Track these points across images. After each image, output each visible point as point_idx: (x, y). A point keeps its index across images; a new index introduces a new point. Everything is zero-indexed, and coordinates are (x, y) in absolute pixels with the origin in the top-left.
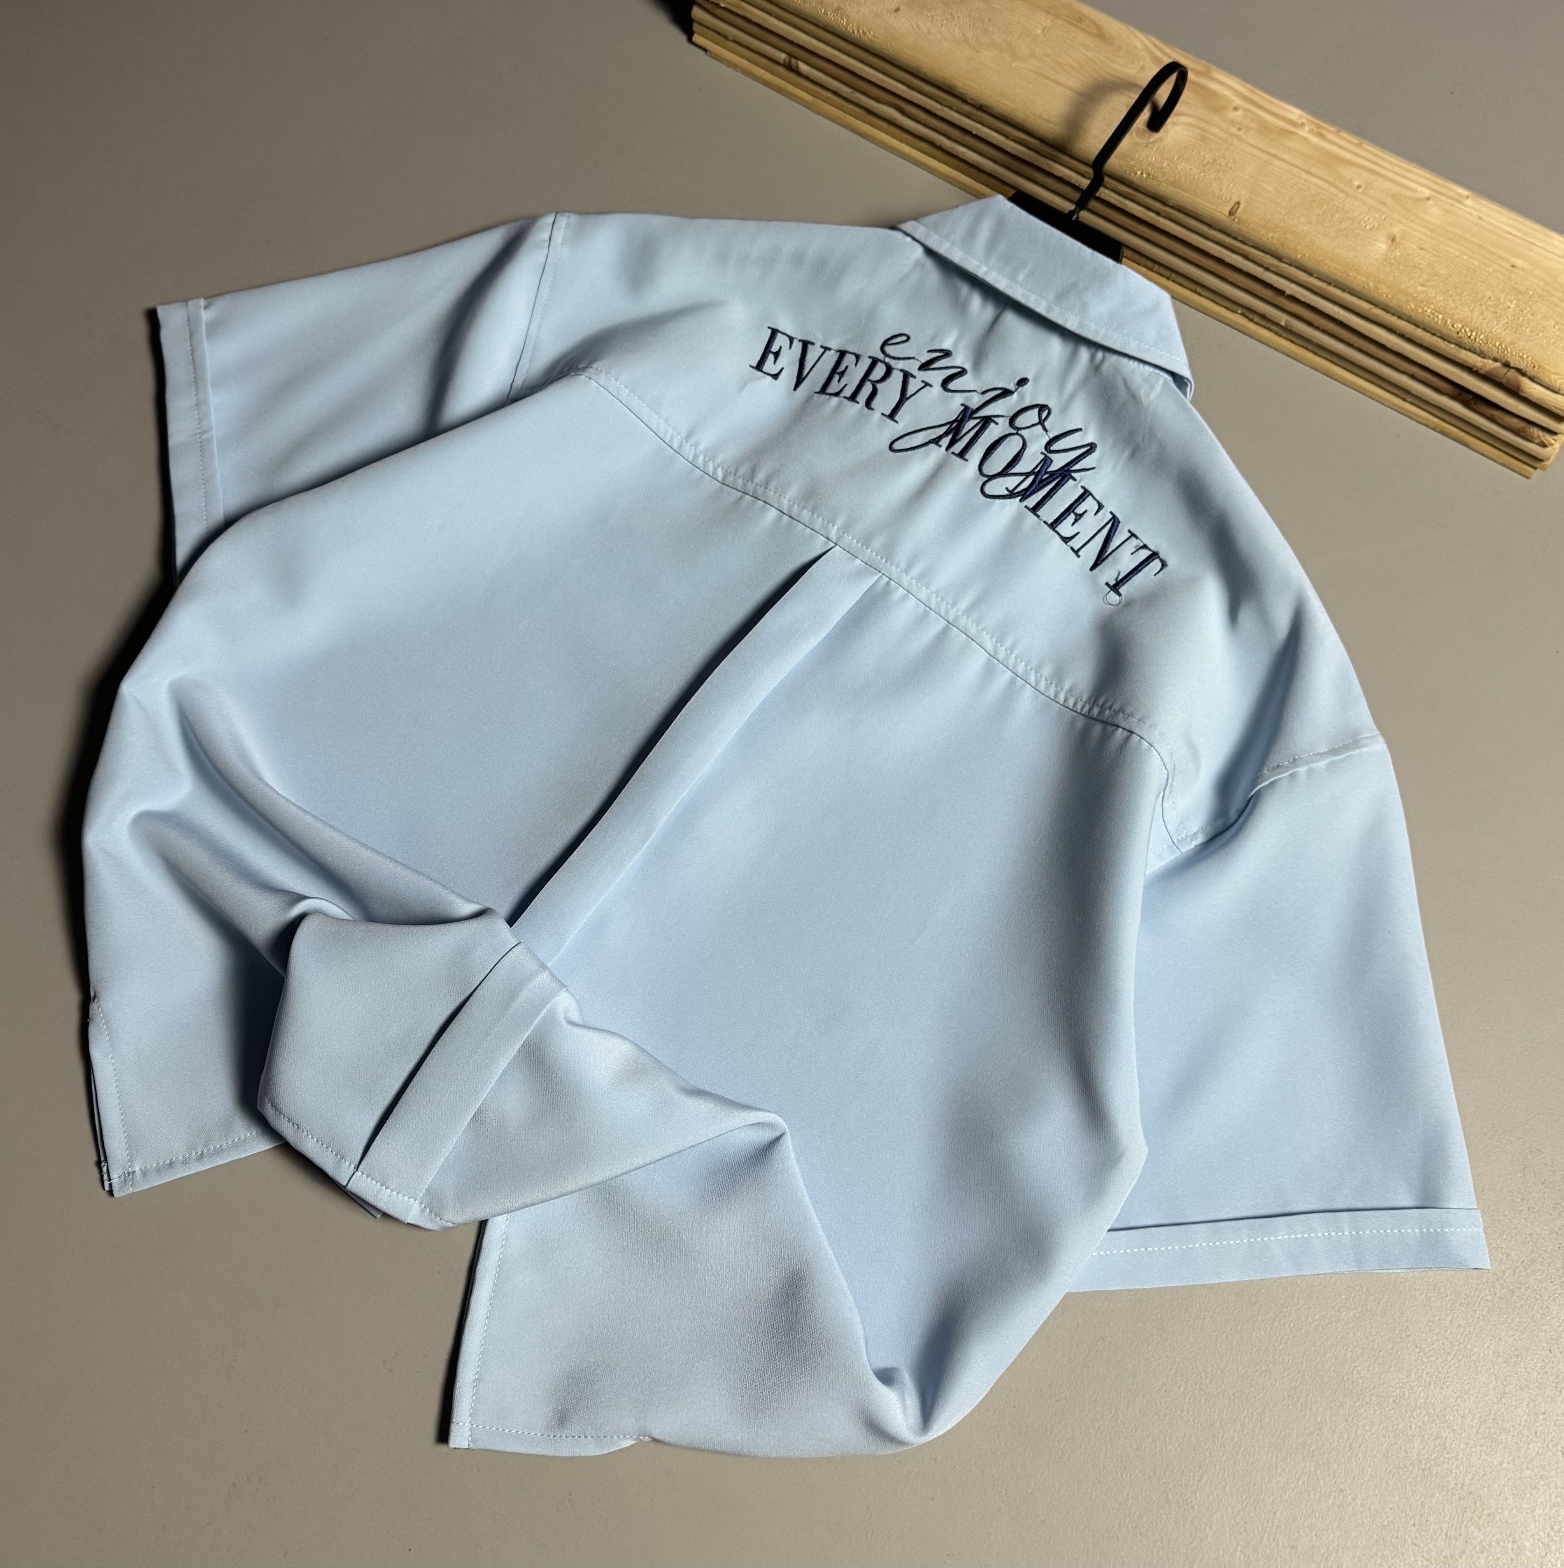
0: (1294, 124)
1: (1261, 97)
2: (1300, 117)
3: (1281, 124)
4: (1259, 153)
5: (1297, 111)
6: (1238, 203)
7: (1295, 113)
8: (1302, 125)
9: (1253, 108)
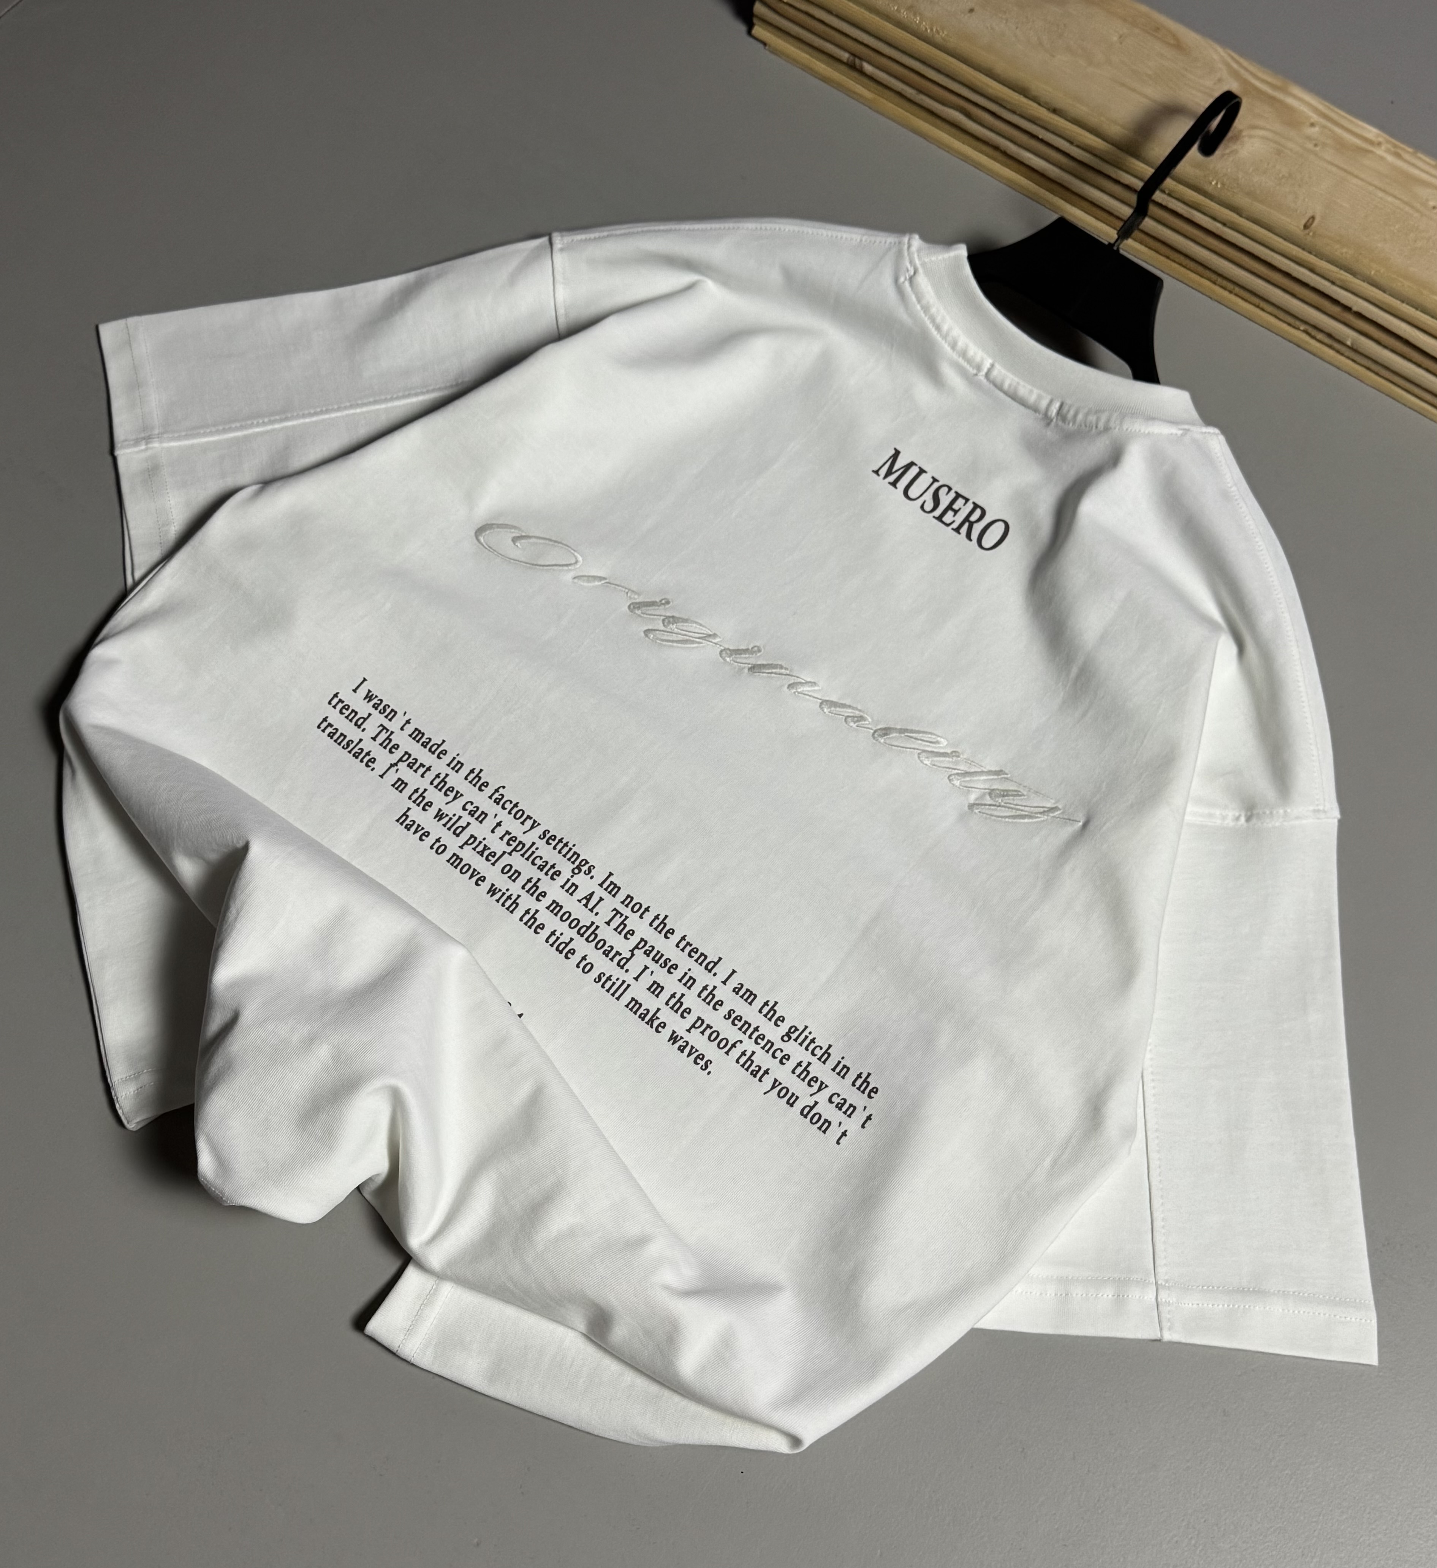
0: (1371, 143)
1: (1340, 115)
2: (1378, 136)
3: (1358, 142)
4: (1334, 169)
5: (1375, 131)
6: (1313, 218)
7: (1372, 132)
8: (1379, 144)
9: (1329, 125)
